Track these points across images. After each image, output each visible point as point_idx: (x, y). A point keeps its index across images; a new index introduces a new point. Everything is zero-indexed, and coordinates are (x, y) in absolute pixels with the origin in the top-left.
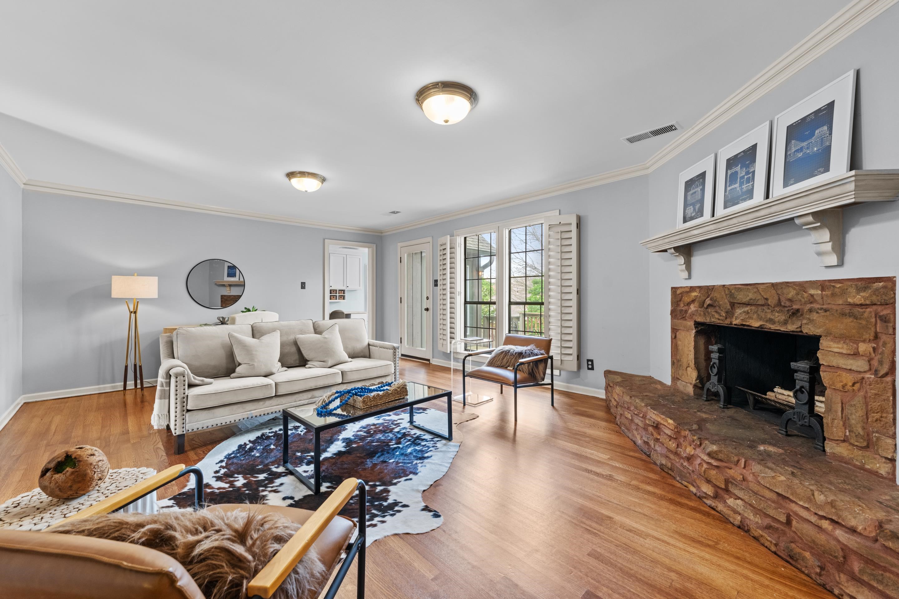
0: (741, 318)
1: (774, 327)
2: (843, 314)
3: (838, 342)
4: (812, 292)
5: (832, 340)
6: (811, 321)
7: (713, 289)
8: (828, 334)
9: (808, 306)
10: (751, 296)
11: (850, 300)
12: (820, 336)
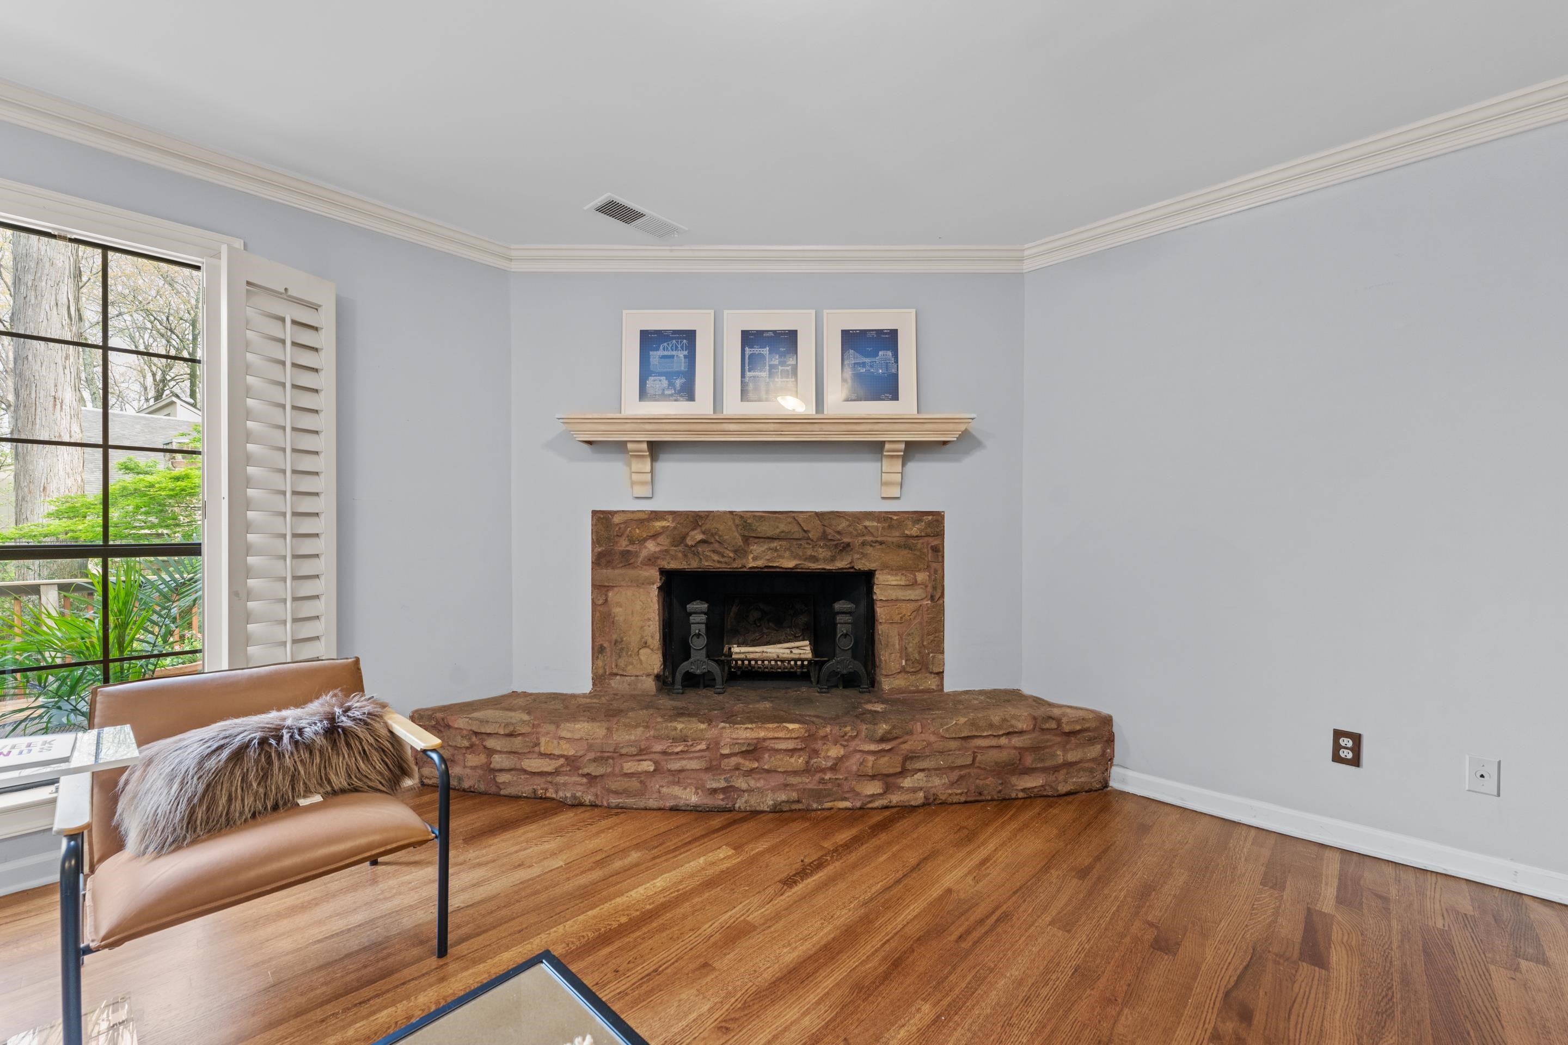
0: (767, 557)
1: (814, 566)
2: (899, 546)
3: (896, 575)
4: (867, 523)
5: (889, 574)
6: (864, 555)
7: (708, 516)
8: (885, 567)
9: (861, 539)
10: (782, 527)
11: (906, 532)
12: (875, 571)
